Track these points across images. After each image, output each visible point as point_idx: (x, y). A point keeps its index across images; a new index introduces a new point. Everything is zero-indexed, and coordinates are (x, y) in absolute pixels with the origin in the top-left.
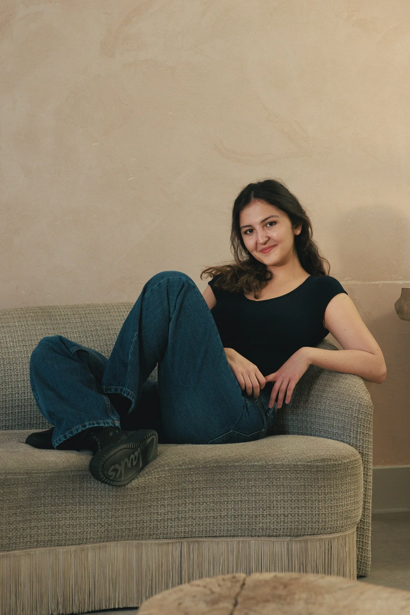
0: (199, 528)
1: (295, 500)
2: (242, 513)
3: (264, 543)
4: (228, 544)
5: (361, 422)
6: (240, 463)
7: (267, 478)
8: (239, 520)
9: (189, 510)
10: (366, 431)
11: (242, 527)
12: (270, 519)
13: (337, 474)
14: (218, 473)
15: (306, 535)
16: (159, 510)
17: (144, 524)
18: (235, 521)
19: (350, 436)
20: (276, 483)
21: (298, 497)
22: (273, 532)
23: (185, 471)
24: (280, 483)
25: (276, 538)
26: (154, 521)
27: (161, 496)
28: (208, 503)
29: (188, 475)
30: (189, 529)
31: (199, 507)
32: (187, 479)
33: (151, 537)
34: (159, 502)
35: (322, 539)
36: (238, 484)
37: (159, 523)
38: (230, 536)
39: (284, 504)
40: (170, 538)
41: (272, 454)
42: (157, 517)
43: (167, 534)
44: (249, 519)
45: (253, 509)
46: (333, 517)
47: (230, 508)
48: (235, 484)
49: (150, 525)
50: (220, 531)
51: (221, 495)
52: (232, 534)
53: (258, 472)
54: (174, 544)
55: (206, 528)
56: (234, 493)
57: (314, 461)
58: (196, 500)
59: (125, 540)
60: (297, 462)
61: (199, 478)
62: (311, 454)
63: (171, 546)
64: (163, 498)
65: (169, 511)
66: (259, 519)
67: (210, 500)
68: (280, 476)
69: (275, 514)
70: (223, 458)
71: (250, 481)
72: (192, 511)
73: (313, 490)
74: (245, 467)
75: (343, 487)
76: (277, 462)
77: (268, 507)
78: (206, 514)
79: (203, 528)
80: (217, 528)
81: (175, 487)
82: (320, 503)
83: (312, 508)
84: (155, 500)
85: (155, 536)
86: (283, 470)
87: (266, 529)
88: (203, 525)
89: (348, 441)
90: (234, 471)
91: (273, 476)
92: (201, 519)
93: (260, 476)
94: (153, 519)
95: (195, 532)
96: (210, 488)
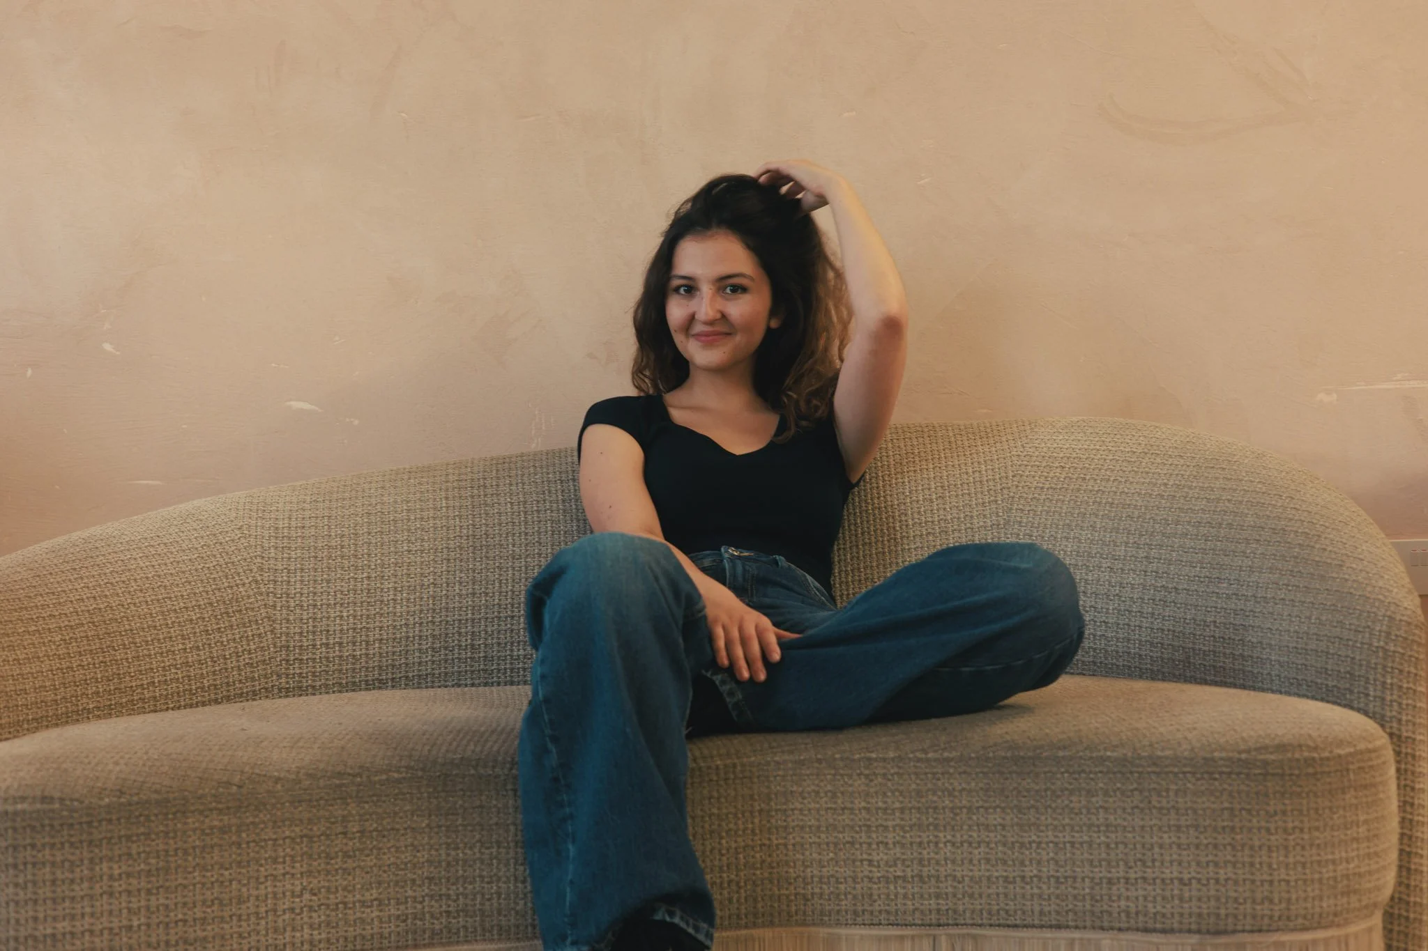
0: (973, 903)
1: (1207, 845)
2: (1074, 871)
5: (1393, 662)
6: (1069, 750)
7: (1137, 789)
8: (1070, 888)
9: (946, 859)
10: (1408, 682)
11: (1076, 906)
13: (1319, 784)
14: (1016, 772)
15: (1239, 931)
16: (874, 853)
17: (840, 886)
18: (1059, 891)
19: (1367, 695)
21: (1215, 839)
22: (1156, 922)
23: (934, 764)
24: (1168, 802)
25: (1164, 934)
26: (863, 879)
27: (877, 820)
28: (991, 845)
29: (943, 774)
30: (947, 903)
31: (971, 852)
32: (940, 783)
33: (859, 920)
34: (874, 835)
35: (1282, 944)
36: (1063, 801)
37: (876, 885)
38: (1051, 927)
39: (1180, 855)
40: (907, 925)
41: (1153, 730)
42: (871, 871)
43: (897, 912)
44: (1092, 888)
45: (1104, 862)
46: (1309, 889)
47: (1045, 857)
48: (1056, 801)
49: (854, 888)
50: (1024, 913)
51: (1022, 827)
52: (1054, 922)
54: (916, 941)
55: (990, 903)
56: (1055, 822)
57: (1256, 749)
59: (798, 924)
60: (1212, 752)
61: (969, 783)
62: (1252, 733)
63: (910, 941)
64: (881, 825)
65: (898, 858)
66: (1118, 889)
67: (996, 836)
68: (1168, 784)
69: (1158, 877)
70: (1030, 737)
71: (1093, 796)
72: (953, 862)
73: (1255, 820)
74: (1083, 761)
75: (1335, 816)
76: (1163, 750)
77: (1140, 860)
78: (988, 870)
79: (981, 904)
80: (1016, 904)
81: (910, 802)
82: (1274, 855)
83: (1252, 865)
84: (863, 828)
85: (867, 916)
86: (1176, 770)
87: (1137, 913)
88: (981, 896)
89: (1362, 705)
90: (1055, 769)
91: (1149, 784)
92: (976, 883)
93: (1119, 785)
94: (860, 875)
95: (964, 911)
96: (995, 808)
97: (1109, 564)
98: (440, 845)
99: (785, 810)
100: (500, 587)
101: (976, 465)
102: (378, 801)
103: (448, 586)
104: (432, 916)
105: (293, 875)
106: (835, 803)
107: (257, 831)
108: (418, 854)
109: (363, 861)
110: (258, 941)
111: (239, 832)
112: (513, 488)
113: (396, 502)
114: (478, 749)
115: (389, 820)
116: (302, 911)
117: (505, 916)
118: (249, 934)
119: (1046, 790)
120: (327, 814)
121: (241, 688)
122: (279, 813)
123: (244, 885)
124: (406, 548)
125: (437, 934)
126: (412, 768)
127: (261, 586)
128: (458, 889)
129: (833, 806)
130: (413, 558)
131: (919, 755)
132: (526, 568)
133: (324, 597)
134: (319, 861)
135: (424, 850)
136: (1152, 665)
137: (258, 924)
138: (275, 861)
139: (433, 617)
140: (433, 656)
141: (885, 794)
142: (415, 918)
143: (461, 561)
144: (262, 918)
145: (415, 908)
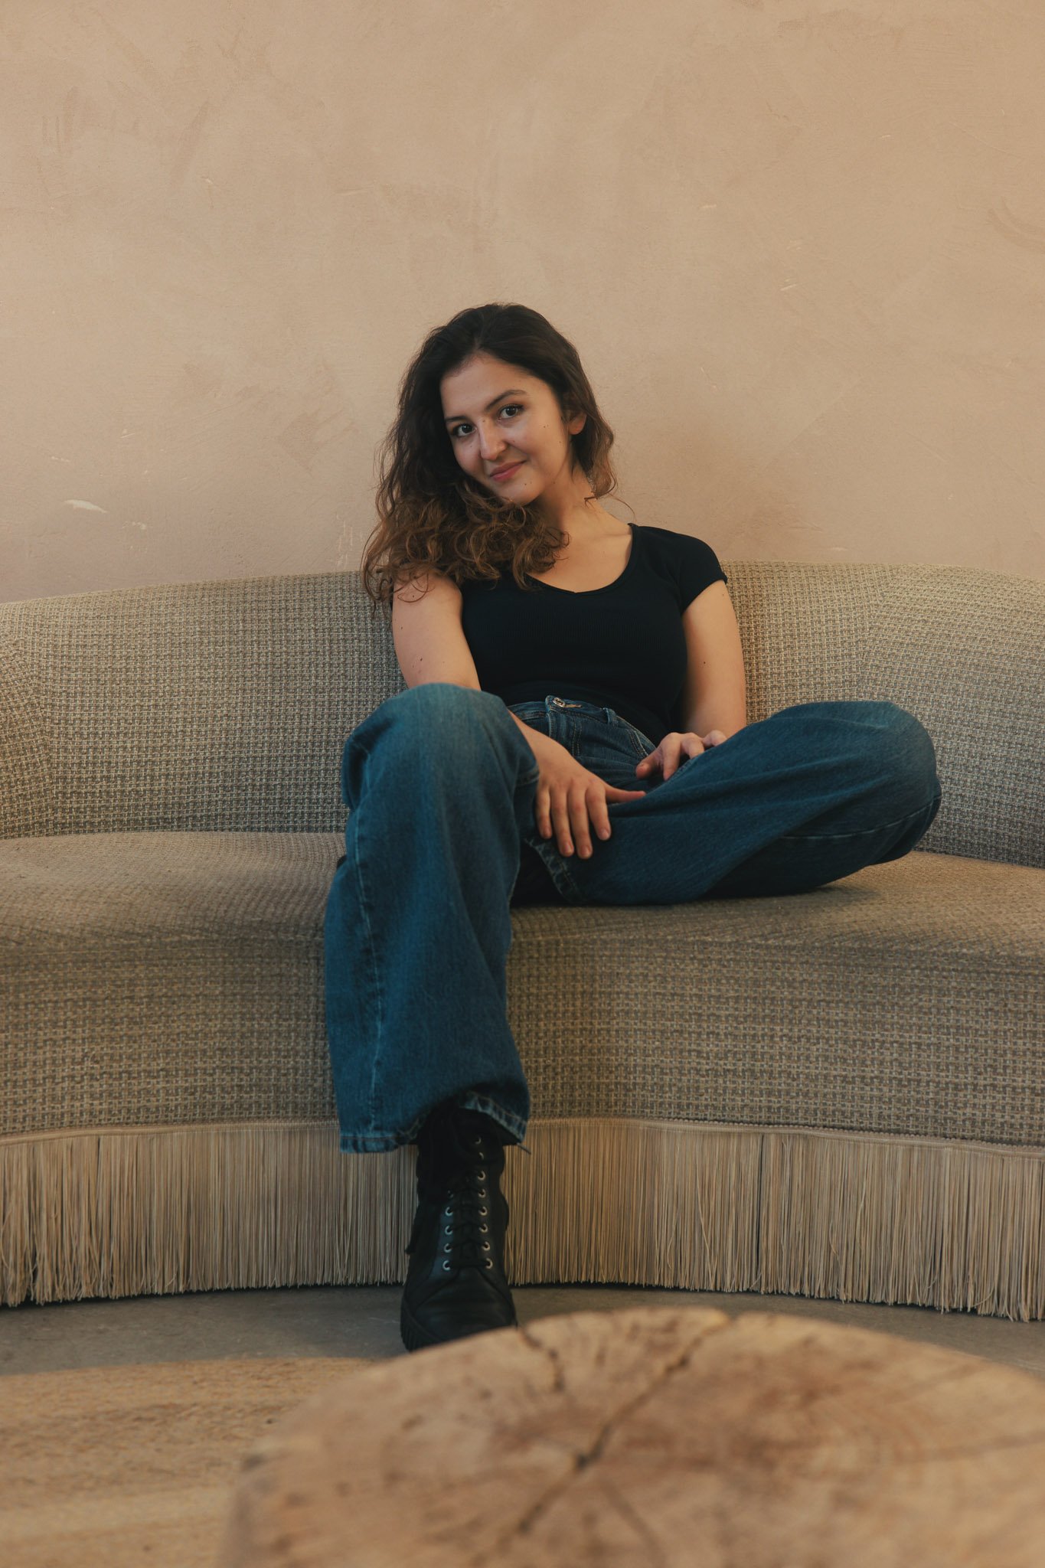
0: (806, 1103)
2: (919, 1074)
3: (976, 1157)
4: (881, 1150)
6: (922, 945)
7: (992, 990)
8: (912, 1093)
9: (781, 1054)
11: (918, 1111)
12: (994, 1098)
14: (862, 966)
16: (704, 1044)
17: (664, 1077)
18: (901, 1095)
20: (1016, 1006)
22: (1002, 1133)
23: (774, 952)
24: (1025, 1006)
25: (1010, 1146)
26: (689, 1071)
27: (709, 1008)
28: (830, 1042)
29: (784, 962)
30: (779, 1102)
31: (808, 1049)
32: (779, 973)
33: (683, 1114)
34: (705, 1025)
36: (912, 999)
37: (704, 1079)
38: (889, 1131)
39: (1034, 1063)
40: (734, 1122)
41: (1014, 927)
42: (699, 1063)
43: (724, 1107)
44: (937, 1093)
45: (950, 1067)
47: (888, 1058)
48: (903, 999)
49: (680, 1080)
50: (861, 1115)
51: (864, 1024)
52: (893, 1127)
53: (970, 972)
54: (743, 1139)
55: (825, 1104)
56: (901, 1021)
58: (800, 1031)
59: (616, 1115)
61: (811, 975)
63: (736, 1140)
64: (713, 1015)
65: (729, 1051)
66: (965, 1096)
67: (836, 1033)
68: (1026, 987)
69: (1008, 1086)
70: (879, 929)
71: (944, 995)
72: (789, 1057)
74: (936, 957)
76: (1023, 950)
77: (991, 1066)
78: (826, 1069)
79: (815, 1104)
80: (852, 1106)
81: (746, 991)
84: (693, 1017)
85: (692, 1110)
86: (1037, 972)
87: (983, 1123)
88: (816, 1095)
90: (905, 964)
91: (1007, 986)
92: (812, 1081)
93: (973, 985)
94: (687, 1066)
95: (797, 1111)
96: (837, 1002)
97: (970, 732)
98: (235, 1014)
99: (610, 994)
100: (301, 723)
101: (830, 612)
102: (169, 964)
103: (242, 719)
104: (223, 1090)
105: (74, 1040)
106: (665, 988)
107: (37, 992)
108: (210, 1024)
109: (150, 1028)
110: (34, 1109)
111: (16, 992)
112: (318, 612)
113: (188, 623)
114: (279, 912)
115: (180, 986)
116: (82, 1080)
117: (302, 1093)
118: (25, 1101)
119: (894, 986)
120: (113, 976)
121: (13, 822)
122: (61, 974)
123: (21, 1049)
124: (197, 674)
125: (228, 1109)
126: (207, 930)
127: (38, 710)
128: (251, 1062)
129: (663, 991)
130: (205, 686)
131: (757, 940)
132: (330, 703)
133: (107, 725)
134: (102, 1027)
135: (216, 1019)
136: (1009, 845)
137: (35, 1091)
138: (55, 1024)
139: (226, 753)
140: (224, 795)
141: (719, 981)
142: (204, 1091)
143: (258, 692)
144: (40, 1085)
145: (205, 1080)
